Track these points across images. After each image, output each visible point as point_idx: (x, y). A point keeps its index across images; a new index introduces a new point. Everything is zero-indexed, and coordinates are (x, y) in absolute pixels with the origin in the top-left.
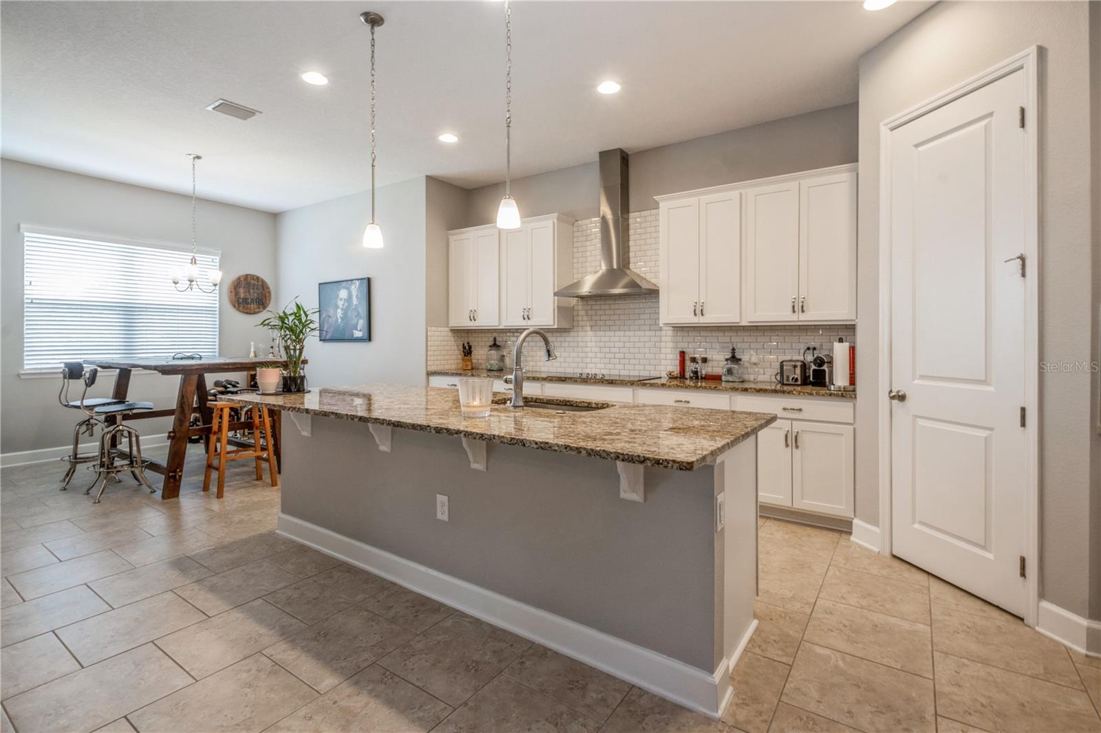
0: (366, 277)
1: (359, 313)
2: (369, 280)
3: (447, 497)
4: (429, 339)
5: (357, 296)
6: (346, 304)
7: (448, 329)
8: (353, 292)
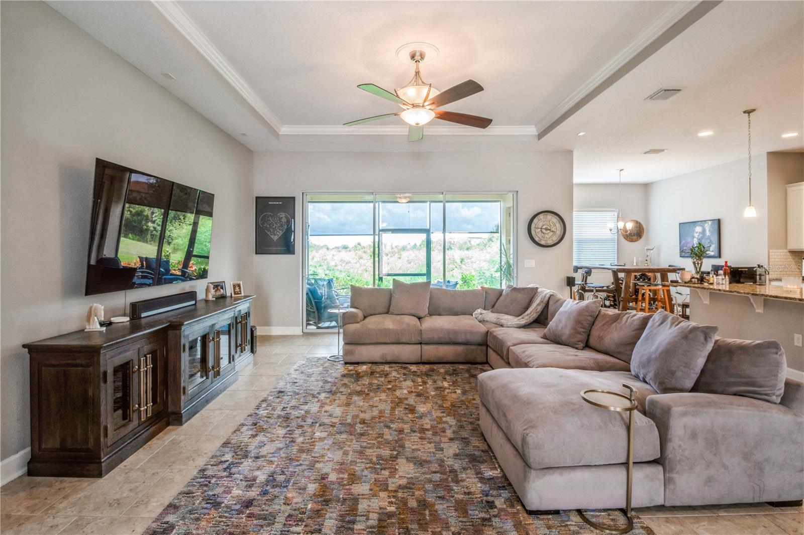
0: (717, 218)
1: (711, 241)
2: (719, 221)
3: (801, 335)
4: (771, 257)
5: (709, 230)
6: (701, 235)
7: (786, 251)
8: (707, 228)
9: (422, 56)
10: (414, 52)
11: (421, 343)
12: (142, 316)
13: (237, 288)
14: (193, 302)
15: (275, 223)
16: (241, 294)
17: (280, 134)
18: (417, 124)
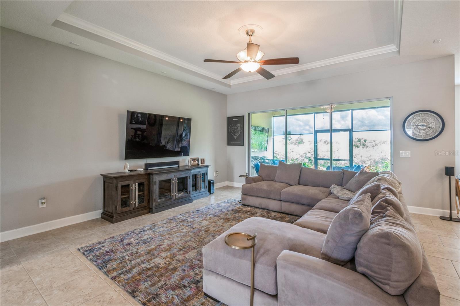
9: (253, 32)
10: (247, 31)
11: (281, 201)
12: (148, 169)
13: (203, 161)
14: (178, 166)
15: (236, 130)
16: (204, 164)
17: (231, 85)
18: (250, 71)
